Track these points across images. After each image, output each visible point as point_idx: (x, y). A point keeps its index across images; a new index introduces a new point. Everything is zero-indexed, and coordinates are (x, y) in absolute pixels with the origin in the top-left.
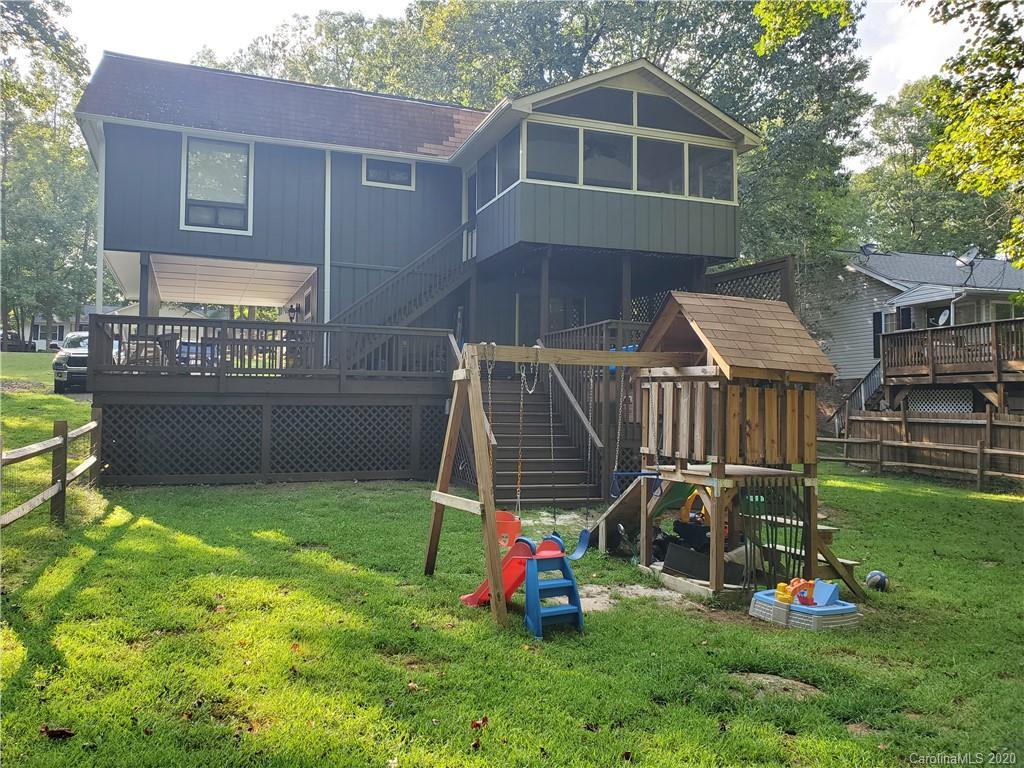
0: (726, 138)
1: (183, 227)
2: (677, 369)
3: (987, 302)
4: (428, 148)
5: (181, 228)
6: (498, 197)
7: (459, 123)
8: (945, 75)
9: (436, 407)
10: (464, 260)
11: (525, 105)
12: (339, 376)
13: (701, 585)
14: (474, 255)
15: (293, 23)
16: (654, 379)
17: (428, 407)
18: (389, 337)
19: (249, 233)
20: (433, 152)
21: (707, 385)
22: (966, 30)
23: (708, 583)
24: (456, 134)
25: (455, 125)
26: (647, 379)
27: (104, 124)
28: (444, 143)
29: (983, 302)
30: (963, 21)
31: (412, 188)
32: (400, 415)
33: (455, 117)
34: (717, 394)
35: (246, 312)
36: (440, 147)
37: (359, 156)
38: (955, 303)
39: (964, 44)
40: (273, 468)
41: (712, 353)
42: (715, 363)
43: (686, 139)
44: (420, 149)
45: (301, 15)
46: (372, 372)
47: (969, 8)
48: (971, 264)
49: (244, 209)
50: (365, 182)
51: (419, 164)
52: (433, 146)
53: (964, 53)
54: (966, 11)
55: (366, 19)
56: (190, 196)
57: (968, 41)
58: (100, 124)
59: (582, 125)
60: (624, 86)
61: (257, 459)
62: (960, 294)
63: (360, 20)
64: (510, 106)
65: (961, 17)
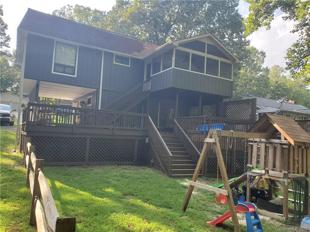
0: (230, 60)
1: (53, 72)
2: (267, 139)
3: (285, 113)
4: (135, 53)
5: (52, 73)
6: (161, 72)
7: (145, 46)
8: (293, 48)
9: (143, 140)
10: (144, 91)
11: (176, 44)
12: (113, 129)
13: (279, 215)
14: (150, 89)
15: (68, 7)
16: (256, 142)
17: (140, 140)
18: (121, 115)
19: (75, 76)
20: (137, 55)
21: (282, 146)
22: (300, 36)
23: (282, 215)
24: (144, 50)
25: (144, 47)
26: (252, 142)
27: (28, 34)
28: (140, 52)
29: (284, 113)
30: (299, 33)
31: (129, 66)
32: (131, 142)
33: (144, 44)
34: (287, 150)
35: (44, 99)
36: (139, 53)
37: (113, 54)
38: (277, 113)
39: (298, 40)
40: (89, 160)
41: (283, 134)
42: (285, 139)
43: (220, 59)
44: (133, 54)
45: (70, 6)
46: (121, 128)
47: (301, 29)
48: (282, 102)
49: (74, 68)
50: (114, 63)
51: (132, 58)
52: (137, 53)
53: (298, 42)
54: (300, 30)
55: (91, 10)
56: (56, 62)
57: (300, 39)
58: (26, 34)
59: (191, 52)
60: (204, 41)
61: (84, 157)
62: (279, 111)
63: (89, 9)
64: (172, 43)
65: (298, 32)
